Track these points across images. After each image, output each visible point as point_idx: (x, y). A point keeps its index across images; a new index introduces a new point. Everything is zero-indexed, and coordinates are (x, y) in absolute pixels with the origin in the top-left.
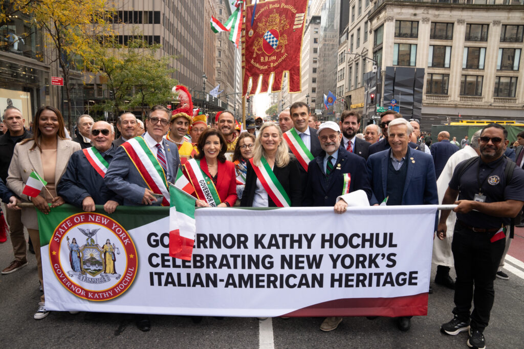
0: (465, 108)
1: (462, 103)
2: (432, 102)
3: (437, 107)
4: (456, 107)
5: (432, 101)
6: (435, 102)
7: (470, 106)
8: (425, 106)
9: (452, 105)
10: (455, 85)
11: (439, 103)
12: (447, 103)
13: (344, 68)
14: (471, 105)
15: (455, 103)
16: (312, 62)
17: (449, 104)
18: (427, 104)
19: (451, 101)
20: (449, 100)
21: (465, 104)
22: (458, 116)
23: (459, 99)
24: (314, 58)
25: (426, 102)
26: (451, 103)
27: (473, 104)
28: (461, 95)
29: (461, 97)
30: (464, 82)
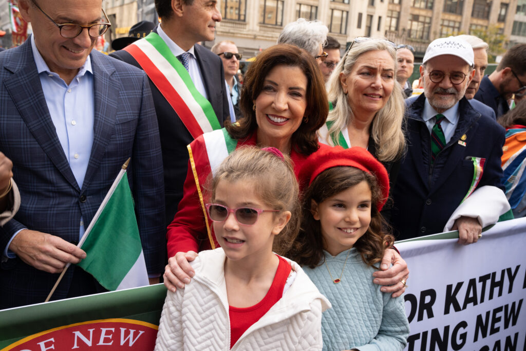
0: (266, 40)
1: (262, 33)
2: (227, 31)
3: (233, 36)
4: (255, 38)
5: (227, 29)
6: (232, 31)
7: (270, 39)
8: (219, 35)
9: (250, 35)
10: (254, 10)
11: (236, 31)
12: (245, 33)
14: (272, 37)
15: (254, 33)
17: (247, 35)
18: (222, 32)
19: (249, 30)
20: (247, 29)
21: (266, 35)
22: (258, 50)
23: (257, 28)
25: (221, 30)
26: (250, 33)
27: (274, 36)
28: (260, 23)
29: (260, 26)
30: (263, 6)
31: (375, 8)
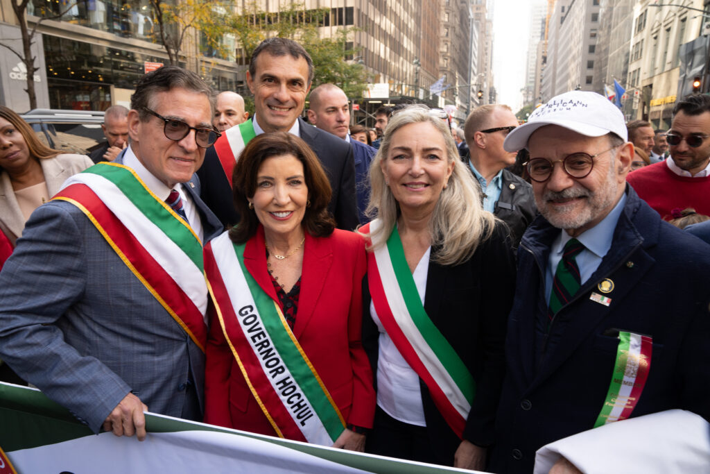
13: (643, 40)
16: (589, 35)
24: (592, 30)
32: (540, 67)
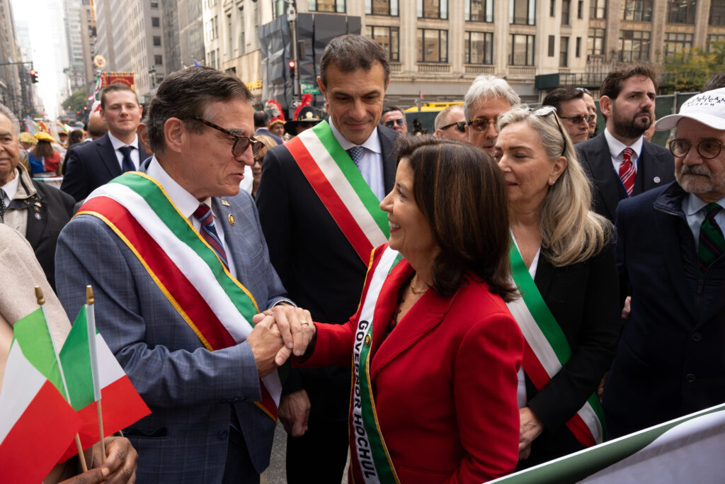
0: (427, 82)
1: (422, 74)
4: (413, 81)
7: (433, 80)
9: (407, 78)
10: (409, 45)
12: (400, 76)
13: (216, 17)
15: (412, 75)
17: (402, 78)
19: (405, 72)
20: (402, 71)
21: (427, 76)
22: (419, 96)
26: (406, 75)
27: (438, 76)
28: (419, 62)
29: (419, 66)
30: (421, 40)
31: (571, 27)
32: (87, 40)
